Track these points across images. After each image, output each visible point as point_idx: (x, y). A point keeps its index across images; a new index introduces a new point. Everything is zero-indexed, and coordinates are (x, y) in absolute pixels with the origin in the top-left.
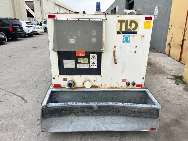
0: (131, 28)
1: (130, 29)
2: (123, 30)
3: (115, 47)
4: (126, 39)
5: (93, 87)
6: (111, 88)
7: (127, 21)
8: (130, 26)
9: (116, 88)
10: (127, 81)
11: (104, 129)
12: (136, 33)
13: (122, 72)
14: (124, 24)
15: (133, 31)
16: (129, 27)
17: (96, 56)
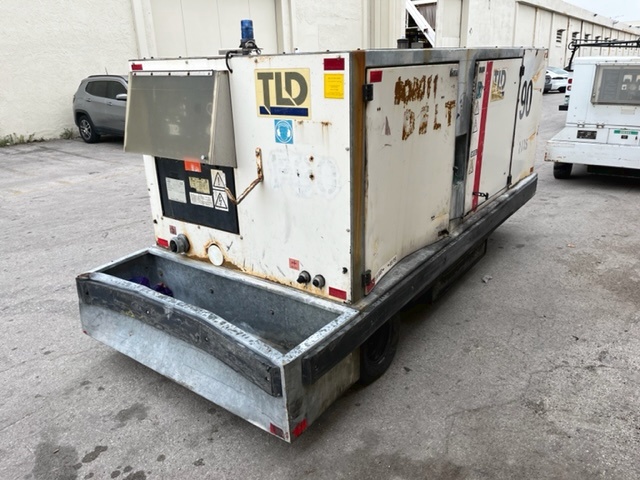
0: (290, 94)
1: (288, 101)
2: (273, 103)
3: (259, 154)
4: (284, 130)
5: (226, 264)
6: (267, 279)
7: (278, 75)
8: (289, 90)
9: (278, 283)
10: (302, 269)
11: (176, 377)
12: (304, 112)
13: (287, 236)
14: (272, 83)
15: (296, 106)
16: (285, 95)
17: (223, 176)
